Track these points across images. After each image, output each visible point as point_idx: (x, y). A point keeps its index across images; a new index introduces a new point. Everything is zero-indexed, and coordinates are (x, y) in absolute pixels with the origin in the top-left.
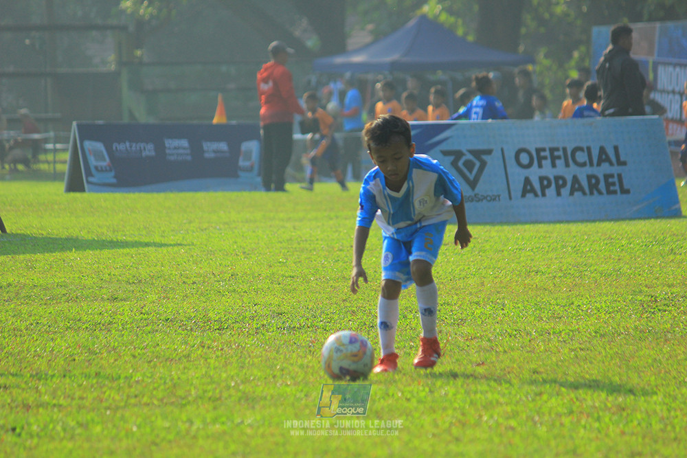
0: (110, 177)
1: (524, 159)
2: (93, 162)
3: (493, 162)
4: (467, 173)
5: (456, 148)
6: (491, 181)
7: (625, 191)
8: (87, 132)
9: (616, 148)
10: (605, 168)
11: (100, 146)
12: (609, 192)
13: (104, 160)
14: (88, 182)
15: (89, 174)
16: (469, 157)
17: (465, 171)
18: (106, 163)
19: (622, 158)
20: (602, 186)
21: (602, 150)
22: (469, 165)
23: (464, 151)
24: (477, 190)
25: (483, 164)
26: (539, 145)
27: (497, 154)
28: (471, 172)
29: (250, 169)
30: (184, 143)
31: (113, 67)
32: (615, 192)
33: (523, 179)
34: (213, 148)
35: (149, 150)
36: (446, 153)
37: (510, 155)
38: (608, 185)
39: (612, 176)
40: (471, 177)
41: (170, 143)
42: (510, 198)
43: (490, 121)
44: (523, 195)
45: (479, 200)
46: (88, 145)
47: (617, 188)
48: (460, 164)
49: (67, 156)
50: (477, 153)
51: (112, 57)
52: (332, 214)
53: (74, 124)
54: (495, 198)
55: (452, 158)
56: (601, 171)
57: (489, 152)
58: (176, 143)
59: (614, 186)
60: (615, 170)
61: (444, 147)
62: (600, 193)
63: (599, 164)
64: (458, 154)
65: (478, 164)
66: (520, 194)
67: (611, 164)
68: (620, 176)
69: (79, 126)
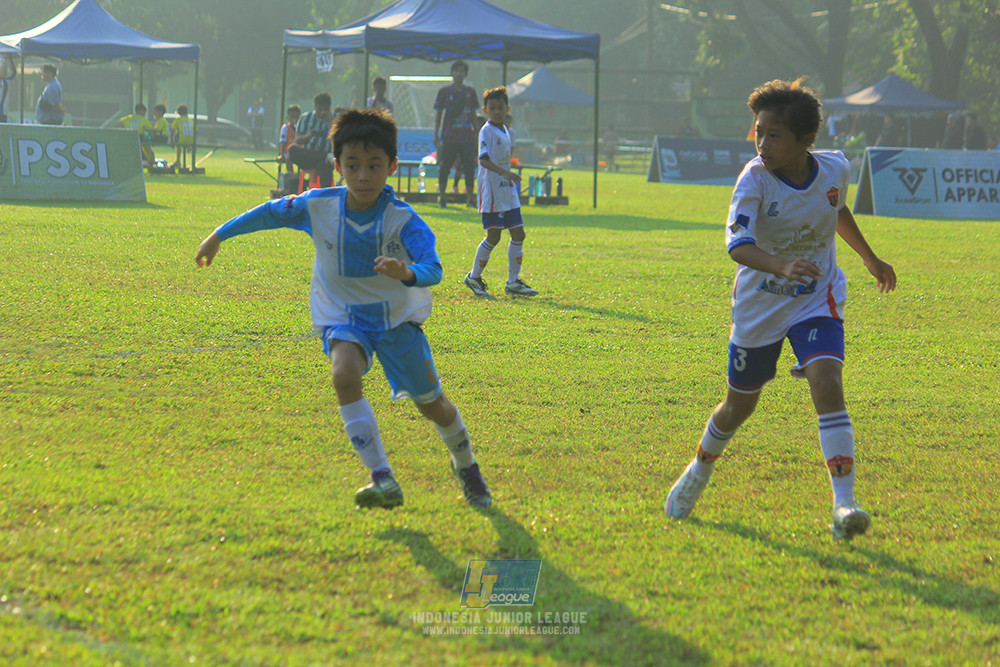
0: (676, 173)
1: (948, 175)
2: (666, 163)
3: (927, 177)
4: (909, 184)
5: (902, 166)
6: (925, 190)
8: (663, 143)
11: (671, 153)
13: (672, 161)
14: (663, 177)
15: (663, 171)
16: (911, 173)
17: (908, 181)
18: (674, 164)
22: (911, 178)
24: (915, 195)
25: (920, 178)
26: (959, 167)
27: (930, 171)
28: (912, 181)
30: (727, 153)
31: (688, 99)
33: (946, 189)
35: (703, 157)
36: (896, 170)
37: (939, 172)
40: (912, 186)
41: (718, 153)
42: (937, 201)
43: (927, 149)
44: (946, 200)
45: (916, 202)
46: (665, 152)
48: (905, 177)
49: (650, 156)
50: (917, 171)
51: (688, 93)
53: (656, 138)
54: (927, 201)
55: (900, 173)
57: (925, 170)
58: (720, 153)
61: (895, 165)
64: (904, 171)
65: (917, 178)
66: (944, 199)
69: (659, 140)
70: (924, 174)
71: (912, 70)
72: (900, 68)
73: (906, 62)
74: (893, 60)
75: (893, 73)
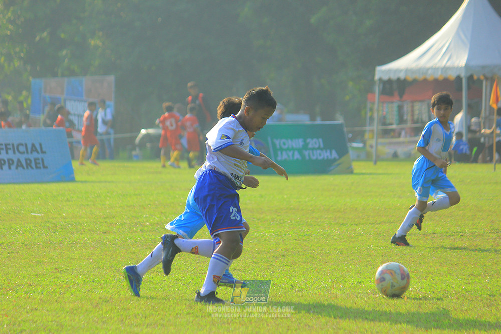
7: (45, 167)
9: (40, 145)
10: (35, 155)
12: (37, 167)
19: (44, 150)
20: (33, 164)
21: (33, 145)
32: (40, 168)
38: (36, 164)
39: (38, 159)
47: (41, 166)
56: (32, 156)
59: (40, 165)
60: (40, 156)
62: (32, 168)
63: (31, 153)
67: (38, 152)
68: (42, 160)
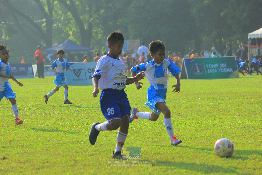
1: (89, 71)
3: (83, 72)
4: (77, 74)
5: (74, 68)
6: (82, 76)
16: (77, 70)
22: (77, 72)
23: (76, 69)
24: (79, 78)
25: (80, 72)
26: (93, 68)
27: (83, 70)
29: (30, 74)
30: (15, 68)
33: (89, 75)
34: (22, 69)
37: (86, 70)
40: (78, 75)
41: (12, 68)
42: (87, 79)
44: (89, 79)
45: (80, 80)
48: (75, 72)
50: (79, 70)
52: (47, 84)
54: (83, 80)
55: (73, 71)
57: (82, 69)
64: (75, 70)
65: (79, 72)
66: (88, 79)
70: (81, 71)
71: (75, 38)
72: (71, 38)
73: (73, 35)
74: (69, 35)
75: (69, 40)
